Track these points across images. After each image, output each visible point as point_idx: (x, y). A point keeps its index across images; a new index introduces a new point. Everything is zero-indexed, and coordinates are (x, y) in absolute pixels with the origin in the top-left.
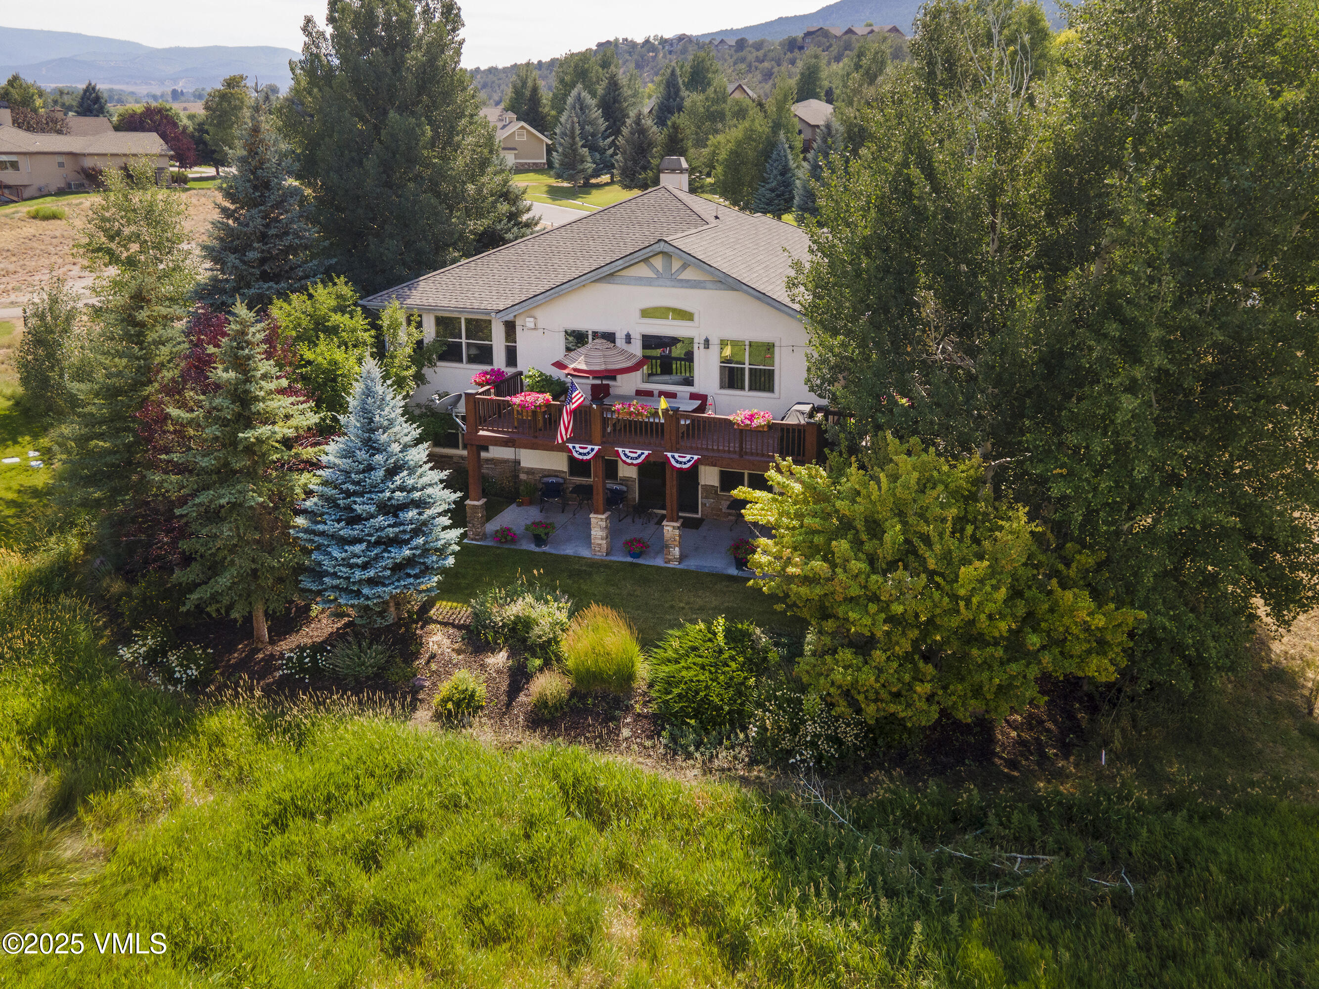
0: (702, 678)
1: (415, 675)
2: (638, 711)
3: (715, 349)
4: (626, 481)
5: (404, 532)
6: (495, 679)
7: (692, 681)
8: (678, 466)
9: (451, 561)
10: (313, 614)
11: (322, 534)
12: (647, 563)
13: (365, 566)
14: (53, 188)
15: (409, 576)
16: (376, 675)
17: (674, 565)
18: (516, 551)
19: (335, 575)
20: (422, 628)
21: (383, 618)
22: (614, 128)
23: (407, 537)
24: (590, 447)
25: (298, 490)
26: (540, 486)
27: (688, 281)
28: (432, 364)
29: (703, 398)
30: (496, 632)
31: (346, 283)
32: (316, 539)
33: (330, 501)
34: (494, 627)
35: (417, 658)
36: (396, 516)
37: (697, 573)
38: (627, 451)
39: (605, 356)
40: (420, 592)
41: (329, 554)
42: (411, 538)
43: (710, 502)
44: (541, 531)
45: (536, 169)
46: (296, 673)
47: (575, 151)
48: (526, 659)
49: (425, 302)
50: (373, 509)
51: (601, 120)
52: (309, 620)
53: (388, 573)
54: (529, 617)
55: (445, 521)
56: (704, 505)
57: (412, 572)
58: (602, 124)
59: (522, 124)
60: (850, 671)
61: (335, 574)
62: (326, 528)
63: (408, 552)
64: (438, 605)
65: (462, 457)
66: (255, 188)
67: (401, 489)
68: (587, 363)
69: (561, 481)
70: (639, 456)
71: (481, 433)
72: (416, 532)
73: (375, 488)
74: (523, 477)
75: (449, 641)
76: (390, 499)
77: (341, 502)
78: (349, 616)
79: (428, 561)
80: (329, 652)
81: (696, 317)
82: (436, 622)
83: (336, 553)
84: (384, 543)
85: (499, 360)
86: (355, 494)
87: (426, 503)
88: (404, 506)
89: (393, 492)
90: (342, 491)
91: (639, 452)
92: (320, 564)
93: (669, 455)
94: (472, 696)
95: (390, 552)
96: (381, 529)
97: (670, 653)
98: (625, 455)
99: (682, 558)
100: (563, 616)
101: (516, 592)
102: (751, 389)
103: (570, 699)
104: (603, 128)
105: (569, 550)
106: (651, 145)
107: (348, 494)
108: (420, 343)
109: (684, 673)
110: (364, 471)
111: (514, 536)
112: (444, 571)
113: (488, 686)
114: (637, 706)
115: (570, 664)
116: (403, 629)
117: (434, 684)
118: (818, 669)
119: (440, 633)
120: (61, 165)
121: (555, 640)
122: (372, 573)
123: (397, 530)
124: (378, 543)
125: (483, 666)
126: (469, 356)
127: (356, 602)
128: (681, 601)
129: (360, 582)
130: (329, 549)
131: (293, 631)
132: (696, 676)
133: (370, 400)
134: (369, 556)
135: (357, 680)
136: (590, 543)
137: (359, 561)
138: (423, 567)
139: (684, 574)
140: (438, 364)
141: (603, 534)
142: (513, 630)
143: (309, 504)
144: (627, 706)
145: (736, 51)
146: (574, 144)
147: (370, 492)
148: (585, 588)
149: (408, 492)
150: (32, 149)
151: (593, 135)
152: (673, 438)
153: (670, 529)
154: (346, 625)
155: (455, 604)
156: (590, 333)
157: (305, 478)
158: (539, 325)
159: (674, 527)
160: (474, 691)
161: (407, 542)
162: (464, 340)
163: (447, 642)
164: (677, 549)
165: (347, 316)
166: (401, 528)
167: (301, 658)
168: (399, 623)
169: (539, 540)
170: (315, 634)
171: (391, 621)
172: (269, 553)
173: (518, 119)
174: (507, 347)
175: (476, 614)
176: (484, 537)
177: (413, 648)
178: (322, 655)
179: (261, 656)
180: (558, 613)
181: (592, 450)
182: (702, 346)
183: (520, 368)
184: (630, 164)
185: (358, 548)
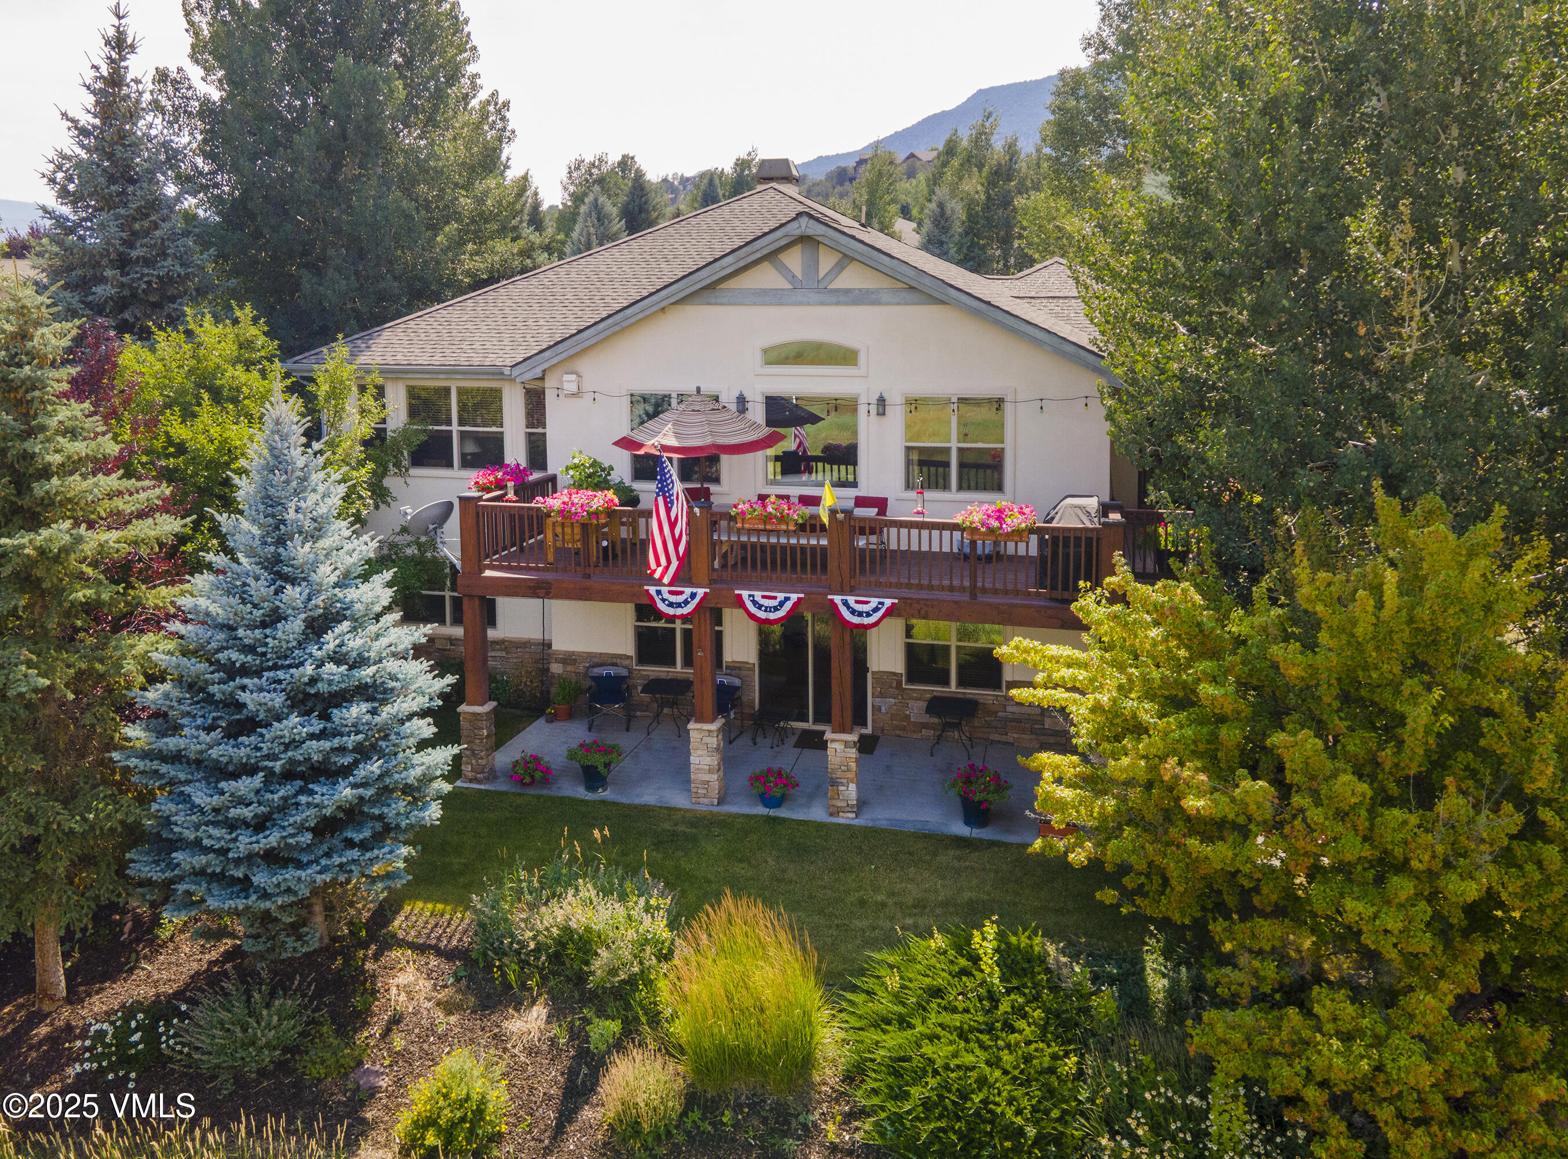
0: (969, 1059)
1: (360, 1063)
2: (832, 1137)
3: (897, 414)
4: (736, 668)
5: (342, 750)
6: (523, 1068)
7: (947, 1067)
8: (856, 620)
9: (434, 812)
10: (164, 934)
11: (176, 758)
12: (795, 816)
13: (260, 825)
15: (350, 844)
16: (281, 1066)
17: (847, 818)
18: (552, 799)
19: (197, 845)
20: (376, 957)
21: (299, 938)
23: (347, 760)
24: (688, 591)
25: (130, 666)
26: (588, 683)
27: (847, 291)
28: (402, 472)
29: (881, 504)
30: (523, 963)
31: (255, 320)
32: (164, 769)
33: (194, 687)
34: (518, 953)
35: (365, 1024)
36: (325, 717)
37: (895, 833)
38: (758, 595)
39: (709, 423)
40: (373, 880)
41: (186, 798)
42: (356, 763)
43: (888, 704)
44: (597, 760)
46: (112, 1068)
48: (587, 1021)
49: (390, 360)
50: (278, 700)
52: (156, 947)
53: (307, 838)
54: (588, 929)
55: (426, 728)
56: (877, 709)
57: (357, 837)
60: (1358, 1047)
61: (197, 843)
62: (182, 743)
63: (348, 792)
64: (407, 908)
65: (452, 641)
66: (112, 180)
67: (337, 658)
68: (677, 435)
69: (624, 672)
70: (782, 604)
71: (488, 573)
72: (364, 753)
73: (285, 659)
74: (556, 668)
75: (429, 984)
76: (313, 681)
77: (214, 689)
78: (233, 935)
79: (390, 812)
80: (183, 1016)
81: (862, 358)
82: (403, 944)
83: (201, 797)
84: (302, 776)
85: (514, 451)
86: (245, 671)
87: (385, 691)
88: (342, 698)
89: (320, 664)
90: (219, 667)
91: (781, 596)
92: (167, 822)
93: (837, 599)
94: (480, 1112)
95: (312, 793)
96: (294, 744)
97: (885, 1005)
98: (754, 602)
99: (861, 805)
100: (659, 927)
101: (557, 881)
102: (960, 488)
103: (684, 1114)
105: (648, 796)
107: (232, 671)
108: (380, 434)
109: (928, 1049)
110: (264, 625)
111: (547, 771)
112: (421, 836)
113: (511, 1085)
114: (831, 1127)
115: (680, 1029)
116: (339, 961)
117: (399, 1083)
118: (1261, 1041)
119: (411, 969)
121: (643, 979)
122: (272, 839)
123: (326, 745)
124: (288, 775)
125: (499, 1039)
126: (463, 456)
127: (240, 904)
128: (876, 890)
129: (250, 858)
130: (187, 789)
131: (121, 971)
132: (955, 1055)
133: (279, 478)
134: (269, 803)
135: (239, 1079)
136: (689, 781)
137: (247, 813)
138: (379, 827)
139: (871, 833)
140: (413, 471)
141: (713, 761)
142: (556, 958)
143: (153, 695)
144: (805, 1126)
147: (275, 667)
148: (688, 867)
149: (351, 668)
152: (845, 567)
153: (839, 746)
154: (228, 956)
155: (440, 906)
156: (674, 395)
157: (144, 643)
158: (587, 386)
159: (846, 744)
160: (483, 1101)
161: (346, 771)
162: (455, 428)
163: (424, 985)
164: (852, 787)
165: (255, 374)
166: (336, 742)
167: (122, 1034)
168: (333, 947)
169: (593, 778)
170: (165, 975)
171: (315, 945)
172: (65, 803)
174: (529, 435)
175: (482, 925)
176: (492, 775)
177: (357, 1001)
178: (168, 1025)
179: (43, 1030)
180: (647, 920)
181: (693, 596)
182: (873, 409)
183: (551, 471)
185: (245, 785)
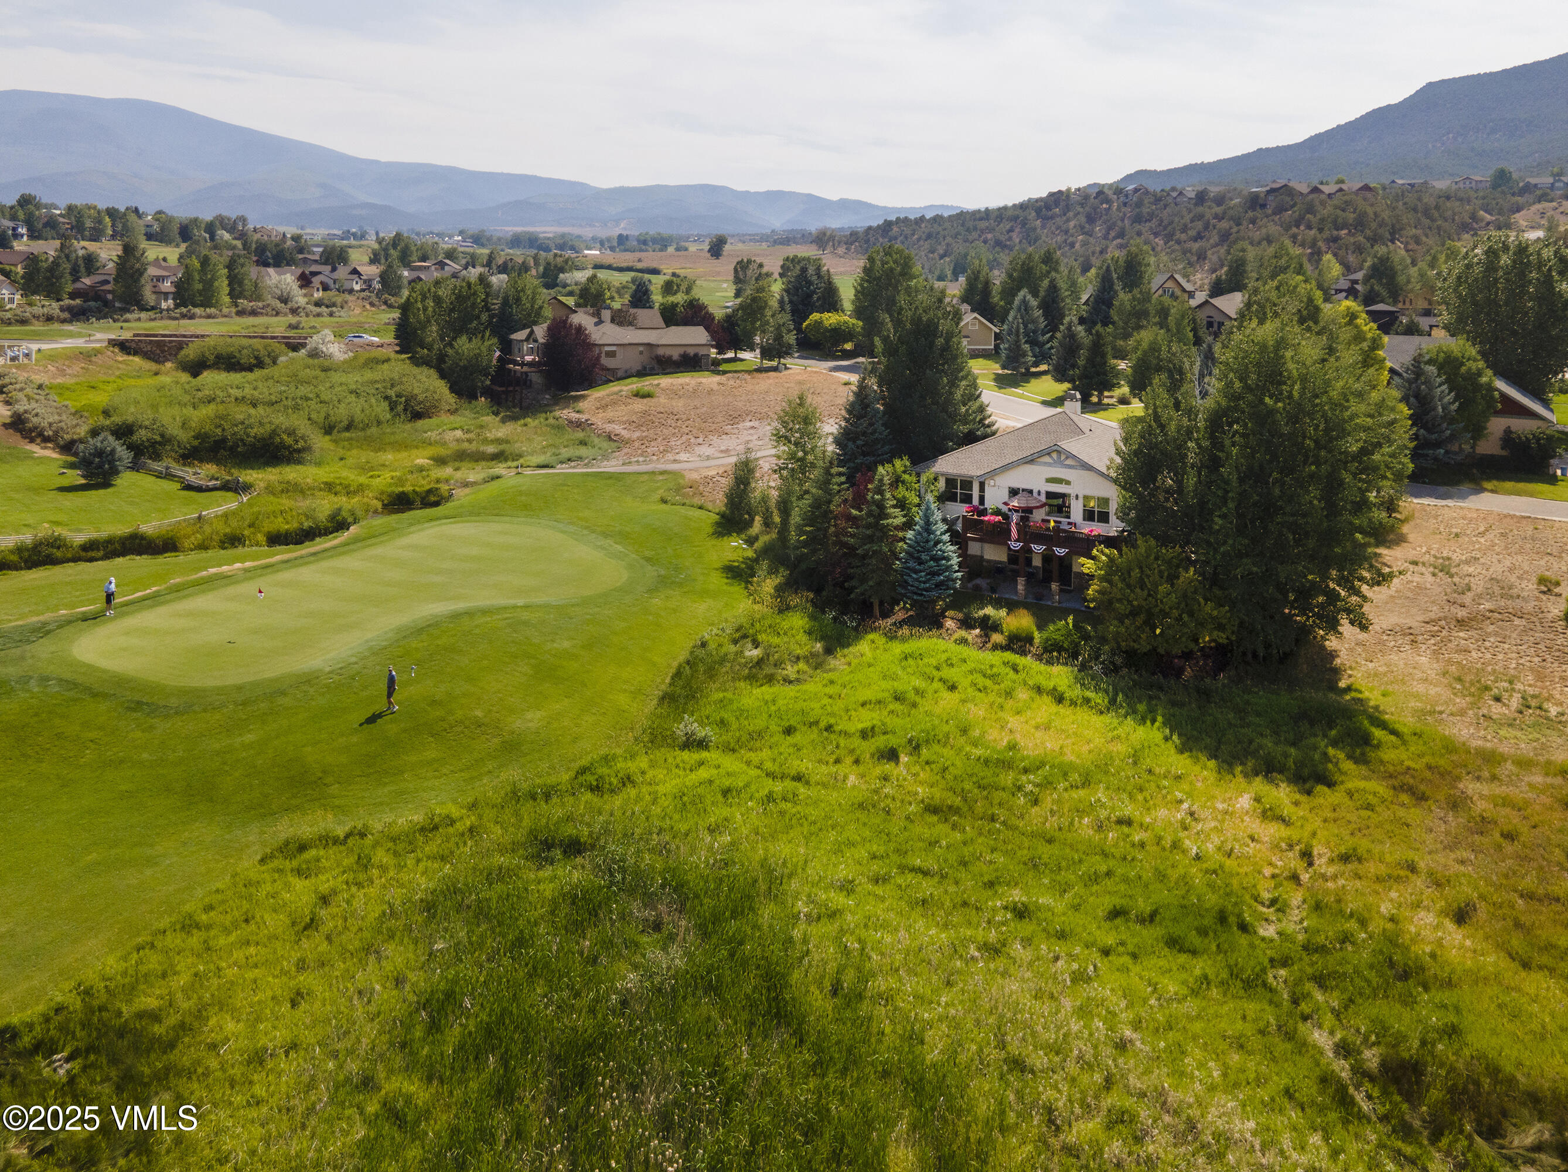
0: (1062, 638)
2: (1035, 647)
3: (1081, 500)
8: (1059, 554)
10: (896, 611)
11: (907, 568)
13: (924, 583)
14: (634, 371)
17: (1056, 605)
22: (1053, 325)
23: (941, 572)
24: (1018, 543)
26: (994, 568)
27: (1069, 465)
28: (943, 502)
29: (1074, 524)
31: (907, 458)
33: (910, 554)
34: (973, 619)
36: (937, 562)
37: (1067, 608)
38: (1036, 546)
42: (943, 573)
45: (985, 355)
47: (1019, 347)
48: (989, 630)
49: (941, 470)
50: (928, 558)
51: (1042, 319)
52: (894, 613)
53: (934, 586)
54: (990, 615)
55: (956, 568)
58: (1042, 323)
59: (976, 315)
62: (909, 565)
63: (941, 579)
67: (939, 551)
69: (1003, 565)
71: (968, 535)
72: (945, 570)
73: (929, 550)
74: (984, 563)
76: (935, 555)
77: (915, 555)
78: (912, 611)
79: (950, 584)
81: (1072, 483)
84: (933, 573)
85: (976, 501)
86: (921, 551)
87: (949, 558)
88: (940, 559)
89: (936, 552)
90: (915, 550)
91: (1042, 547)
93: (1055, 549)
95: (935, 577)
96: (932, 567)
98: (1035, 548)
99: (1060, 602)
101: (985, 605)
102: (1096, 520)
103: (1008, 641)
104: (1042, 326)
106: (1079, 347)
107: (918, 551)
108: (939, 491)
110: (925, 542)
111: (981, 588)
115: (1008, 631)
120: (641, 353)
121: (1001, 623)
123: (937, 568)
124: (930, 573)
126: (961, 498)
134: (926, 578)
136: (1017, 593)
137: (922, 580)
140: (950, 501)
142: (982, 620)
143: (902, 554)
144: (1031, 645)
145: (1196, 205)
146: (1017, 341)
148: (1015, 603)
149: (942, 553)
150: (626, 341)
151: (1034, 332)
152: (1057, 541)
155: (956, 612)
156: (1020, 489)
158: (996, 484)
162: (959, 491)
166: (939, 568)
169: (993, 591)
173: (973, 311)
174: (980, 494)
175: (965, 615)
180: (1002, 614)
181: (1019, 545)
182: (1075, 498)
184: (1062, 362)
185: (922, 574)
